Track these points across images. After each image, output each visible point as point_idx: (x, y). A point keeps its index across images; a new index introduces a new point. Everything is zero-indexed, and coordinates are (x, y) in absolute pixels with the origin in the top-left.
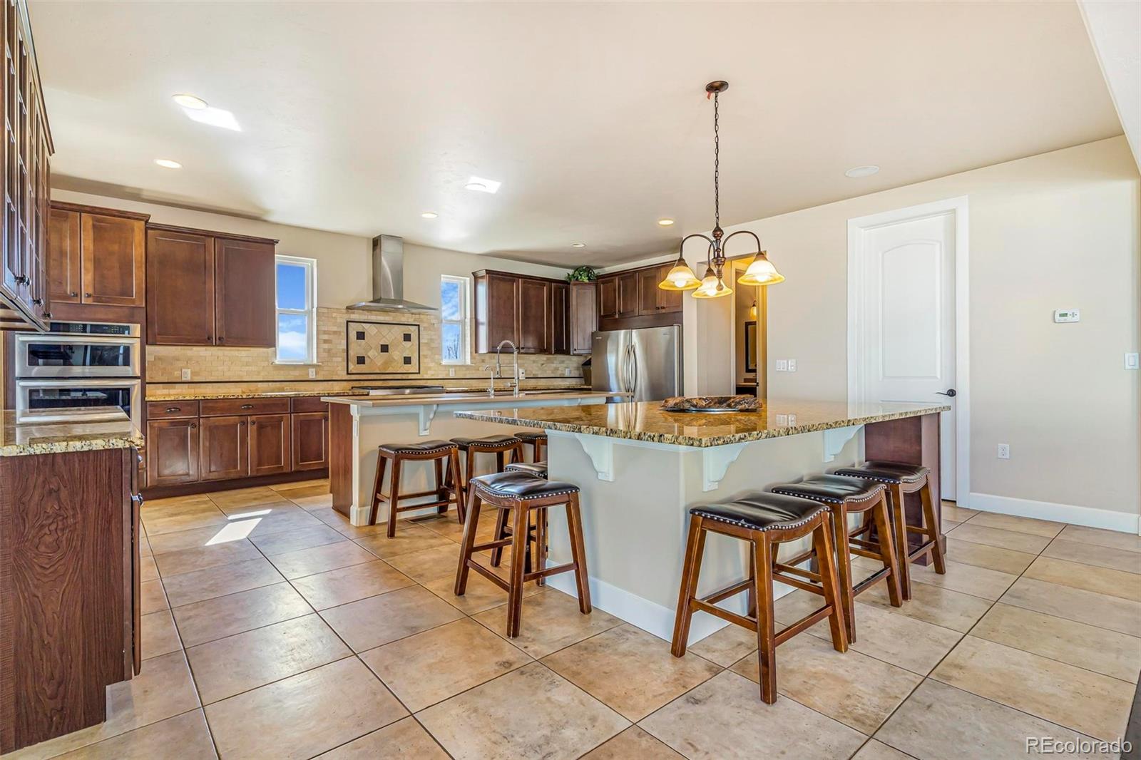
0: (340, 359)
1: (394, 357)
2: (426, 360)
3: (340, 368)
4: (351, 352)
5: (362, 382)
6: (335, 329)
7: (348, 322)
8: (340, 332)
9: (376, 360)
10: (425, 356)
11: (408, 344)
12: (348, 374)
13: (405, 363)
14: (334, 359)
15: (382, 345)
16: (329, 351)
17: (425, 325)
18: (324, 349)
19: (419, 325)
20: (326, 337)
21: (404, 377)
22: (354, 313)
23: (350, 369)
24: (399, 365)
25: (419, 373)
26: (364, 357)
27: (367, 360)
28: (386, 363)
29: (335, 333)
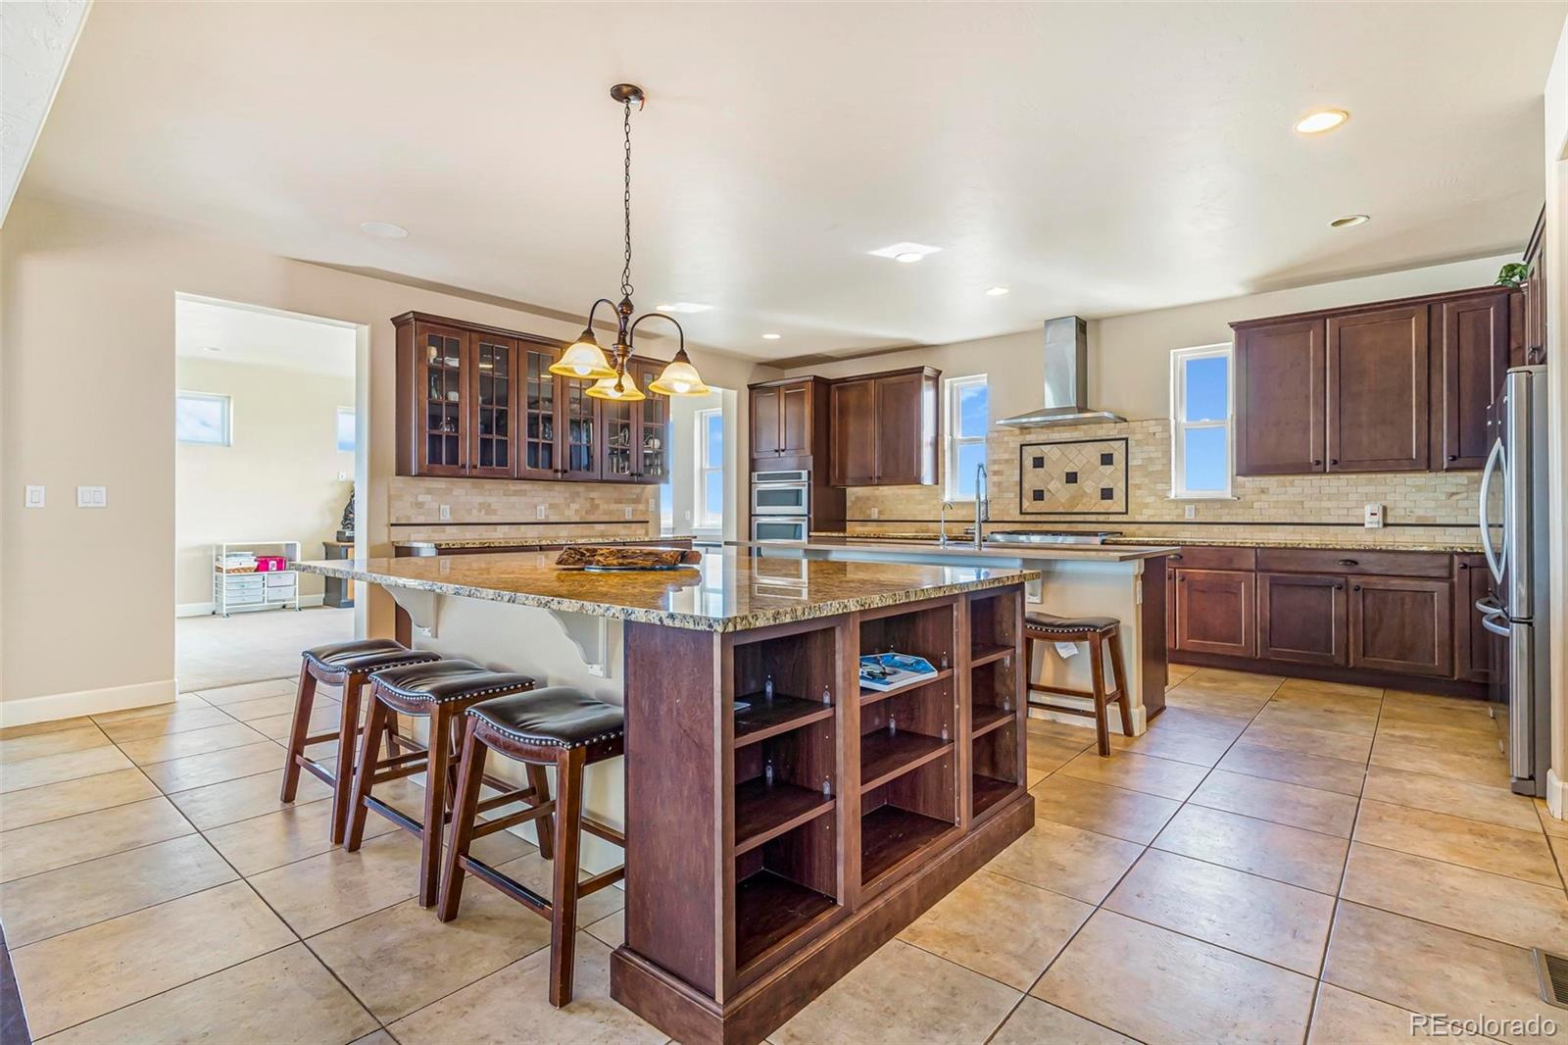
0: (1012, 495)
1: (1086, 490)
2: (1139, 493)
3: (1012, 506)
4: (1025, 485)
5: (1040, 525)
6: (1006, 456)
7: (1022, 446)
8: (1013, 460)
9: (1060, 494)
10: (1138, 487)
11: (1108, 469)
12: (1021, 513)
13: (1102, 499)
14: (1006, 495)
15: (1067, 474)
16: (999, 484)
17: (1139, 437)
18: (994, 483)
19: (1126, 439)
20: (996, 468)
21: (1101, 518)
22: (1030, 433)
23: (1024, 507)
24: (1093, 502)
25: (1126, 513)
26: (1042, 491)
27: (1046, 495)
28: (1073, 499)
29: (1007, 461)
